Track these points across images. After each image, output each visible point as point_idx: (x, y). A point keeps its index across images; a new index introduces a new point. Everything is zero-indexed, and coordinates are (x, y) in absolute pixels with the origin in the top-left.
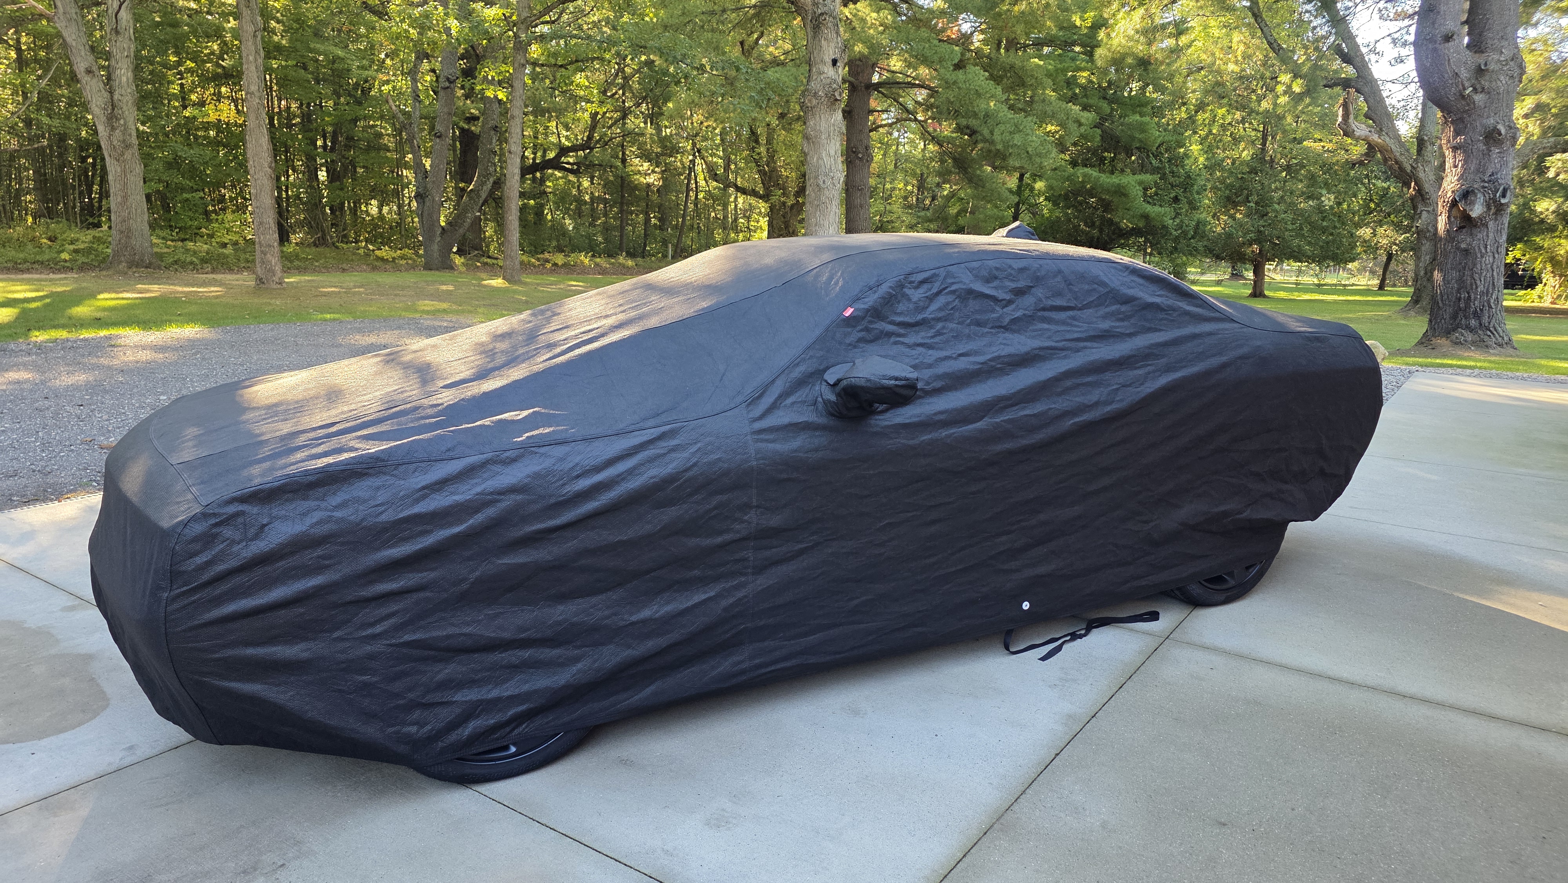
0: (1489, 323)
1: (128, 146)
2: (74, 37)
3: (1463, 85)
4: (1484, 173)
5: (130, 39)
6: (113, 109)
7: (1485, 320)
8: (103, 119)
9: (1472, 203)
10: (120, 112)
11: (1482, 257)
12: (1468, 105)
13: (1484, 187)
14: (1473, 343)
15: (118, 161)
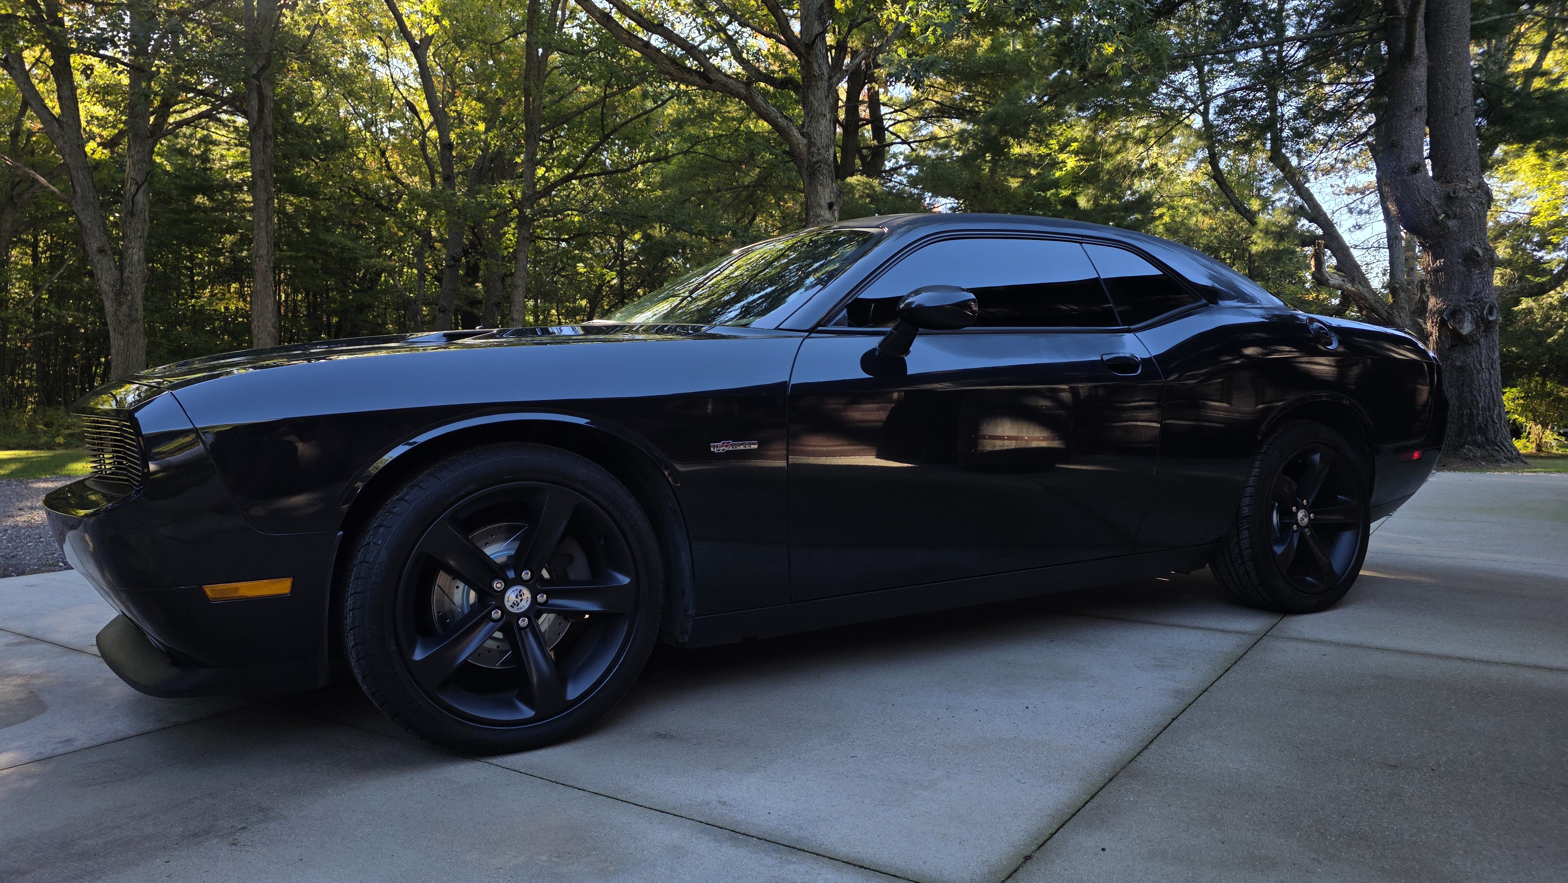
0: (1496, 438)
1: (133, 321)
2: (89, 219)
3: (1436, 212)
4: (1468, 294)
5: (145, 221)
6: (122, 286)
7: (1491, 435)
8: (111, 295)
9: (1461, 322)
10: (129, 288)
11: (1478, 373)
12: (1443, 230)
13: (1470, 306)
14: (1483, 458)
15: (122, 334)
